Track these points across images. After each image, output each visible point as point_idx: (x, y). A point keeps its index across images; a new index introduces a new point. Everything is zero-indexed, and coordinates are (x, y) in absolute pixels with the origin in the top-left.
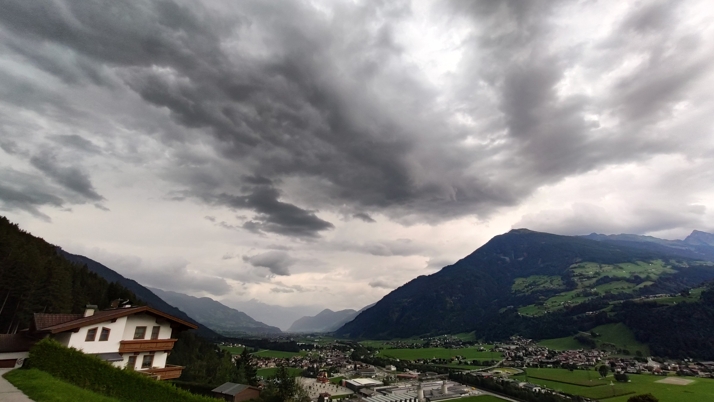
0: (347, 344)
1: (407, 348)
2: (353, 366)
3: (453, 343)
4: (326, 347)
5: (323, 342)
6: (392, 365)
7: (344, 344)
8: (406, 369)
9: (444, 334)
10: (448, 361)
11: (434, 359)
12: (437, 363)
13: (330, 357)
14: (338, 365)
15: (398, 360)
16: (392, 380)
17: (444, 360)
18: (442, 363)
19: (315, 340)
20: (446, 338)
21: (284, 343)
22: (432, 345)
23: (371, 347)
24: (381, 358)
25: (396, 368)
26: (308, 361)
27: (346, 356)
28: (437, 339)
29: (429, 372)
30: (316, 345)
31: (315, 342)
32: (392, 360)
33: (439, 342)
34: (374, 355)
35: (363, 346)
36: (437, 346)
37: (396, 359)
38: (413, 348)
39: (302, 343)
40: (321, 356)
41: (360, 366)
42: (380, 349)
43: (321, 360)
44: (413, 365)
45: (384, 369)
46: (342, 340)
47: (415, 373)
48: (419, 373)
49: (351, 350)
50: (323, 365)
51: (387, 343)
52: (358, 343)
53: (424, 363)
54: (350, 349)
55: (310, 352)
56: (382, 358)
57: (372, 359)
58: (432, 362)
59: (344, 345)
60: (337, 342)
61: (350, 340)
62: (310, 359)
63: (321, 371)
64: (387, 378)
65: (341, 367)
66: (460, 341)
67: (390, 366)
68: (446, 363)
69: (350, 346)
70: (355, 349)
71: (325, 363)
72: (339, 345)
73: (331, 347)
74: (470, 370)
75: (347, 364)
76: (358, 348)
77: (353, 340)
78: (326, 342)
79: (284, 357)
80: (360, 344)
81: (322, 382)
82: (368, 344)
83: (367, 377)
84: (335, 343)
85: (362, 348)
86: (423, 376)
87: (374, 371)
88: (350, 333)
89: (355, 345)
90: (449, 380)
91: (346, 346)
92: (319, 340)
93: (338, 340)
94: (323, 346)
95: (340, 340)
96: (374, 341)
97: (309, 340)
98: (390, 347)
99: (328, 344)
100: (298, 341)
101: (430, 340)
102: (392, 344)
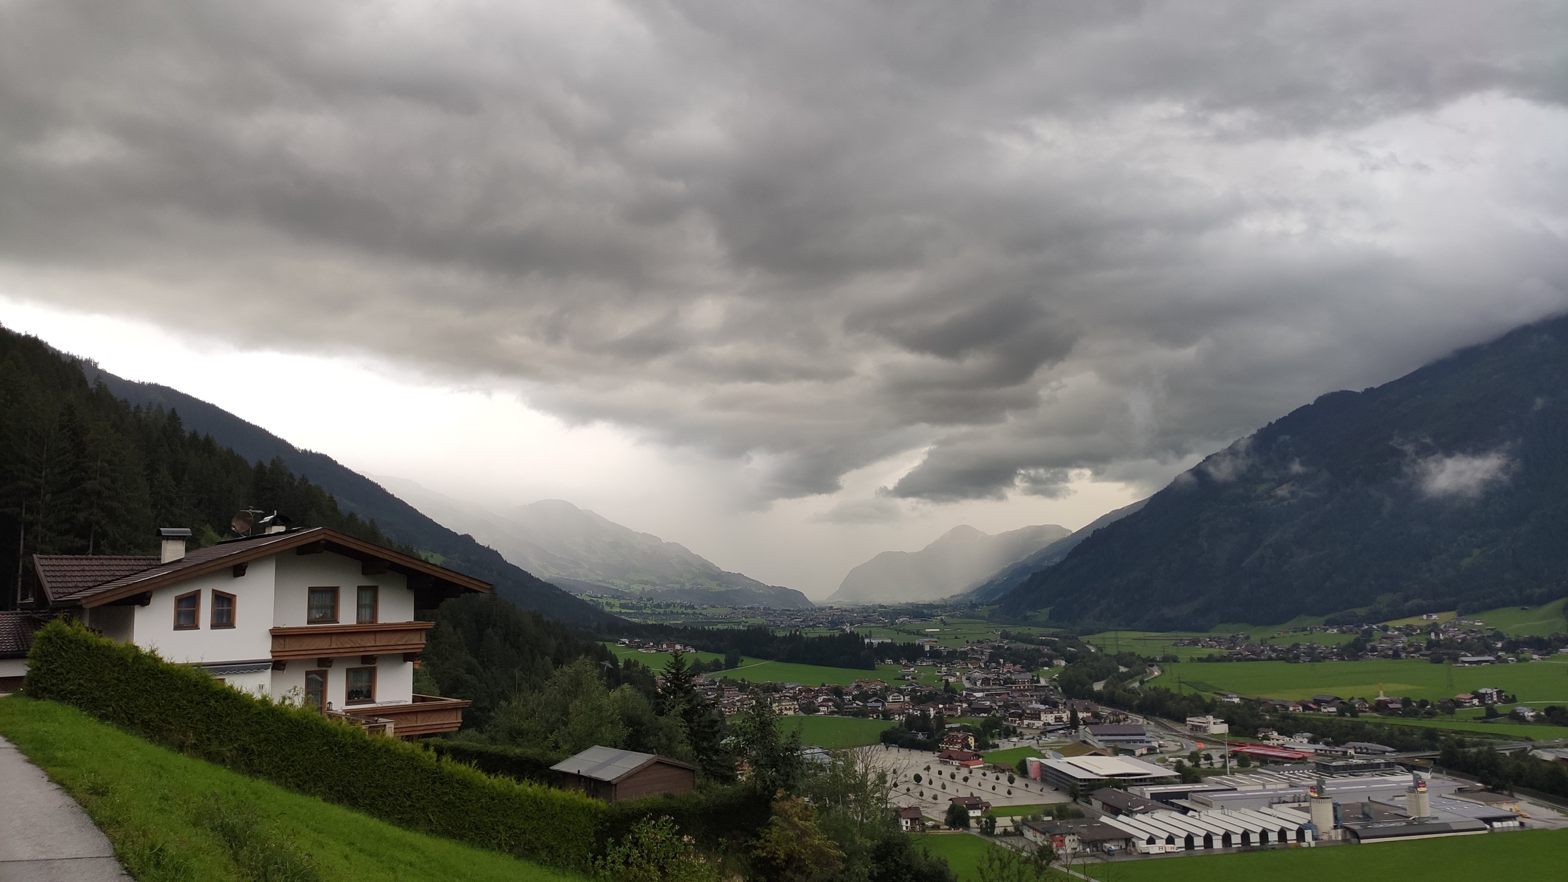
0: (1042, 643)
1: (1270, 659)
2: (1066, 716)
3: (1467, 647)
4: (965, 653)
5: (956, 638)
6: (1212, 717)
7: (1032, 642)
8: (1266, 730)
9: (1429, 611)
10: (1440, 707)
11: (1382, 698)
12: (1393, 712)
13: (981, 685)
14: (1012, 711)
15: (1236, 700)
16: (1212, 764)
17: (1423, 703)
18: (1414, 714)
19: (927, 630)
20: (1434, 627)
21: (820, 638)
22: (1374, 649)
23: (1132, 654)
24: (1168, 690)
25: (1227, 725)
26: (907, 698)
27: (1038, 681)
28: (1399, 629)
29: (1358, 744)
30: (931, 647)
31: (926, 635)
32: (1213, 700)
33: (1405, 639)
34: (1142, 682)
35: (1100, 649)
36: (1396, 655)
37: (1226, 696)
38: (1296, 658)
39: (880, 641)
40: (949, 679)
41: (1090, 714)
42: (1166, 659)
43: (950, 694)
44: (1295, 719)
45: (1180, 728)
46: (1024, 630)
47: (1301, 744)
48: (1321, 746)
49: (1055, 662)
50: (959, 711)
51: (1195, 642)
52: (1083, 639)
53: (1341, 713)
54: (1051, 658)
55: (912, 669)
56: (1174, 691)
57: (1133, 693)
58: (1372, 709)
59: (1031, 647)
60: (1005, 636)
61: (1052, 630)
62: (913, 690)
63: (951, 729)
64: (1194, 757)
65: (1021, 716)
66: (1499, 636)
67: (1202, 720)
68: (1431, 714)
69: (1050, 652)
70: (1070, 659)
71: (965, 705)
72: (1012, 645)
73: (982, 653)
74: (1528, 739)
75: (1043, 710)
76: (1083, 658)
77: (1062, 630)
78: (965, 637)
79: (823, 685)
80: (1091, 645)
81: (956, 763)
82: (1118, 645)
83: (1116, 752)
84: (996, 641)
85: (1095, 658)
86: (1335, 758)
87: (1144, 735)
88: (1049, 609)
89: (1069, 649)
90: (1441, 772)
91: (1039, 649)
92: (938, 630)
93: (1007, 630)
94: (955, 651)
95: (1014, 631)
96: (1142, 633)
97: (904, 631)
98: (1205, 656)
99: (973, 643)
100: (868, 634)
101: (1369, 633)
102: (1212, 647)
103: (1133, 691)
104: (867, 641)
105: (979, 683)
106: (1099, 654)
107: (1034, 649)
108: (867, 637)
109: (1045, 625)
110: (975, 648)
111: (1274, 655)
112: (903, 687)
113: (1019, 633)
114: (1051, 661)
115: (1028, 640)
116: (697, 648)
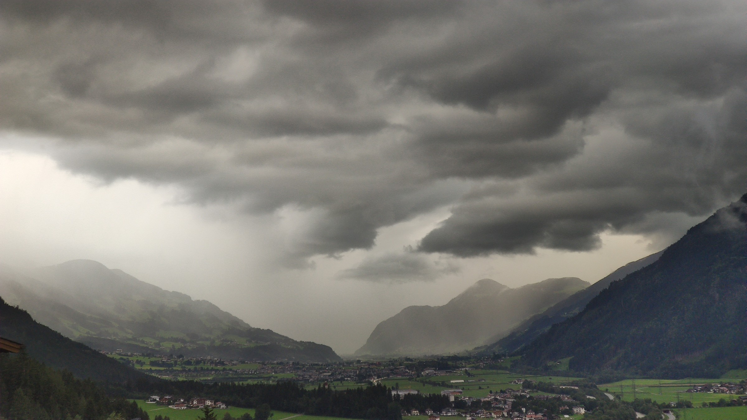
0: (563, 392)
4: (489, 403)
5: (480, 388)
7: (552, 391)
19: (451, 381)
21: (349, 391)
23: (648, 401)
30: (456, 398)
31: (451, 386)
35: (618, 396)
39: (407, 393)
42: (680, 405)
46: (546, 380)
49: (575, 410)
51: (707, 388)
52: (602, 387)
54: (571, 406)
59: (552, 396)
60: (527, 385)
61: (571, 379)
69: (570, 400)
70: (589, 406)
72: (534, 395)
73: (505, 403)
76: (602, 405)
77: (582, 379)
78: (488, 387)
80: (609, 393)
82: (635, 392)
84: (518, 391)
85: (613, 405)
88: (569, 358)
89: (588, 397)
91: (559, 397)
92: (463, 381)
93: (529, 380)
94: (479, 402)
95: (535, 380)
96: (658, 380)
97: (430, 383)
98: (717, 401)
99: (497, 393)
100: (395, 386)
102: (723, 392)
104: (394, 393)
106: (617, 401)
107: (555, 398)
108: (394, 389)
109: (566, 375)
110: (498, 398)
113: (541, 383)
114: (571, 409)
115: (549, 389)
116: (227, 404)
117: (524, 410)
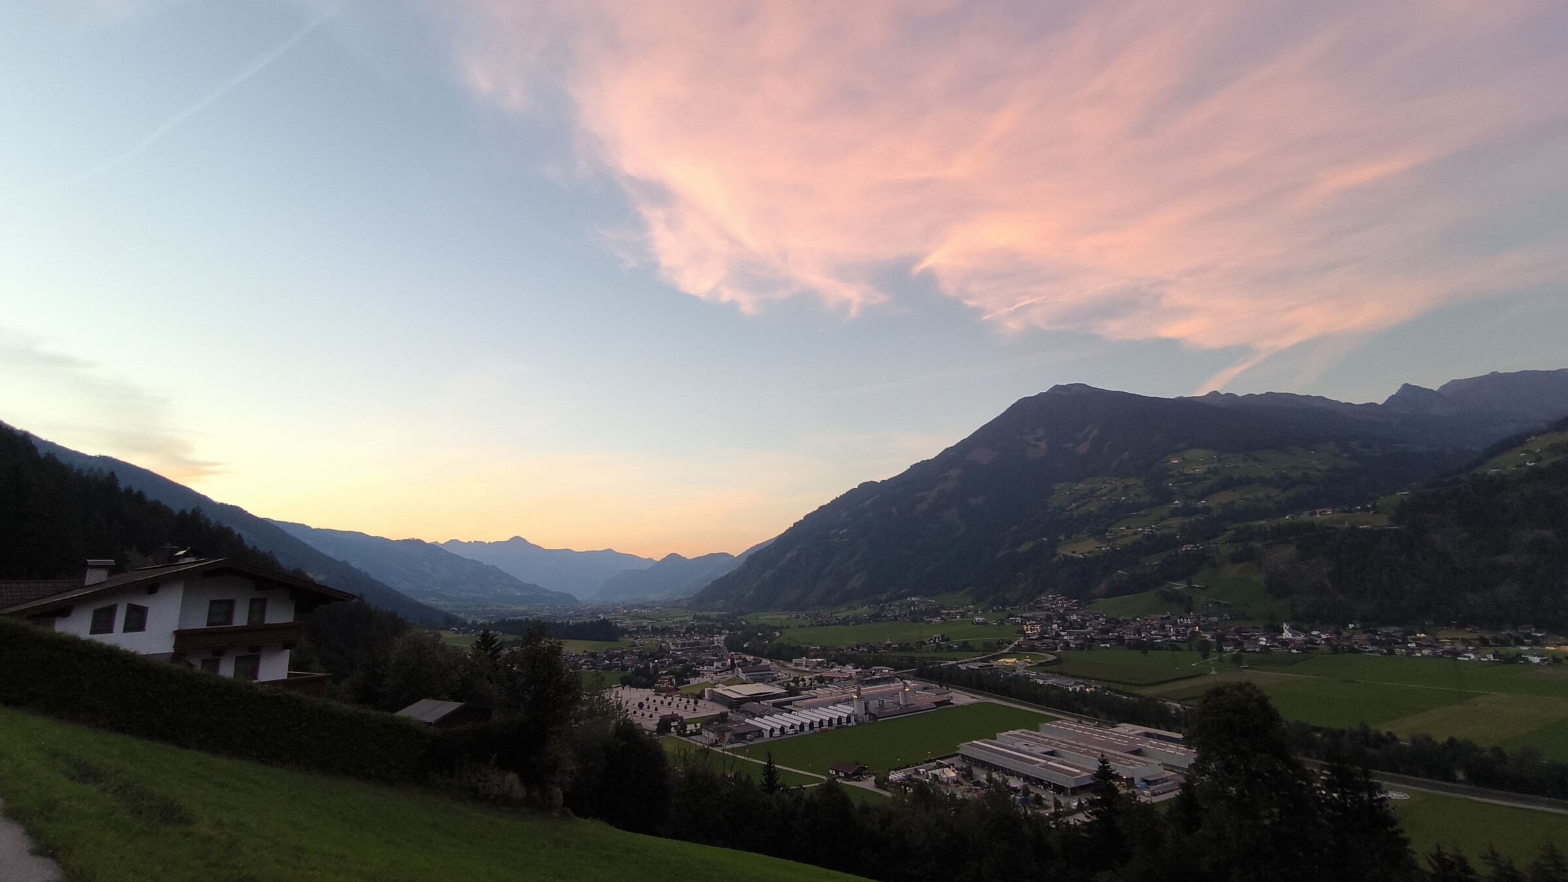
0: (717, 621)
1: (835, 624)
2: (728, 662)
3: (928, 613)
4: (672, 629)
5: (667, 620)
6: (805, 658)
8: (833, 663)
9: (911, 596)
10: (916, 646)
11: (888, 642)
12: (894, 649)
13: (681, 647)
14: (698, 661)
15: (818, 647)
16: (805, 684)
17: (908, 644)
18: (904, 649)
20: (913, 603)
21: (585, 623)
22: (885, 616)
23: (765, 625)
24: (783, 644)
26: (636, 657)
28: (896, 605)
29: (877, 668)
30: (652, 627)
31: (649, 619)
32: (807, 648)
33: (899, 611)
34: (770, 641)
35: (747, 623)
36: (896, 619)
37: (813, 645)
38: (847, 624)
40: (662, 645)
41: (741, 661)
42: (782, 627)
43: (662, 652)
44: (847, 656)
45: (789, 665)
46: (706, 613)
47: (850, 670)
48: (859, 670)
49: (723, 631)
50: (667, 663)
51: (797, 617)
52: (739, 617)
53: (869, 652)
56: (787, 644)
58: (885, 648)
59: (710, 623)
60: (695, 617)
62: (640, 652)
63: (662, 674)
64: (796, 680)
65: (703, 664)
67: (800, 659)
68: (911, 649)
70: (731, 629)
71: (671, 660)
72: (699, 623)
73: (682, 628)
74: (956, 660)
75: (715, 660)
76: (739, 628)
78: (672, 619)
79: (585, 652)
80: (743, 621)
81: (664, 694)
83: (755, 681)
84: (690, 621)
85: (745, 628)
86: (866, 676)
87: (770, 670)
90: (915, 680)
93: (697, 614)
94: (666, 628)
95: (700, 614)
97: (636, 617)
99: (677, 622)
100: (614, 620)
101: (883, 608)
102: (806, 619)
103: (766, 646)
104: (614, 624)
105: (679, 646)
106: (747, 626)
108: (614, 622)
110: (678, 625)
111: (837, 622)
112: (634, 651)
113: (703, 615)
114: (721, 631)
115: (708, 619)
116: (503, 632)
117: (693, 632)
